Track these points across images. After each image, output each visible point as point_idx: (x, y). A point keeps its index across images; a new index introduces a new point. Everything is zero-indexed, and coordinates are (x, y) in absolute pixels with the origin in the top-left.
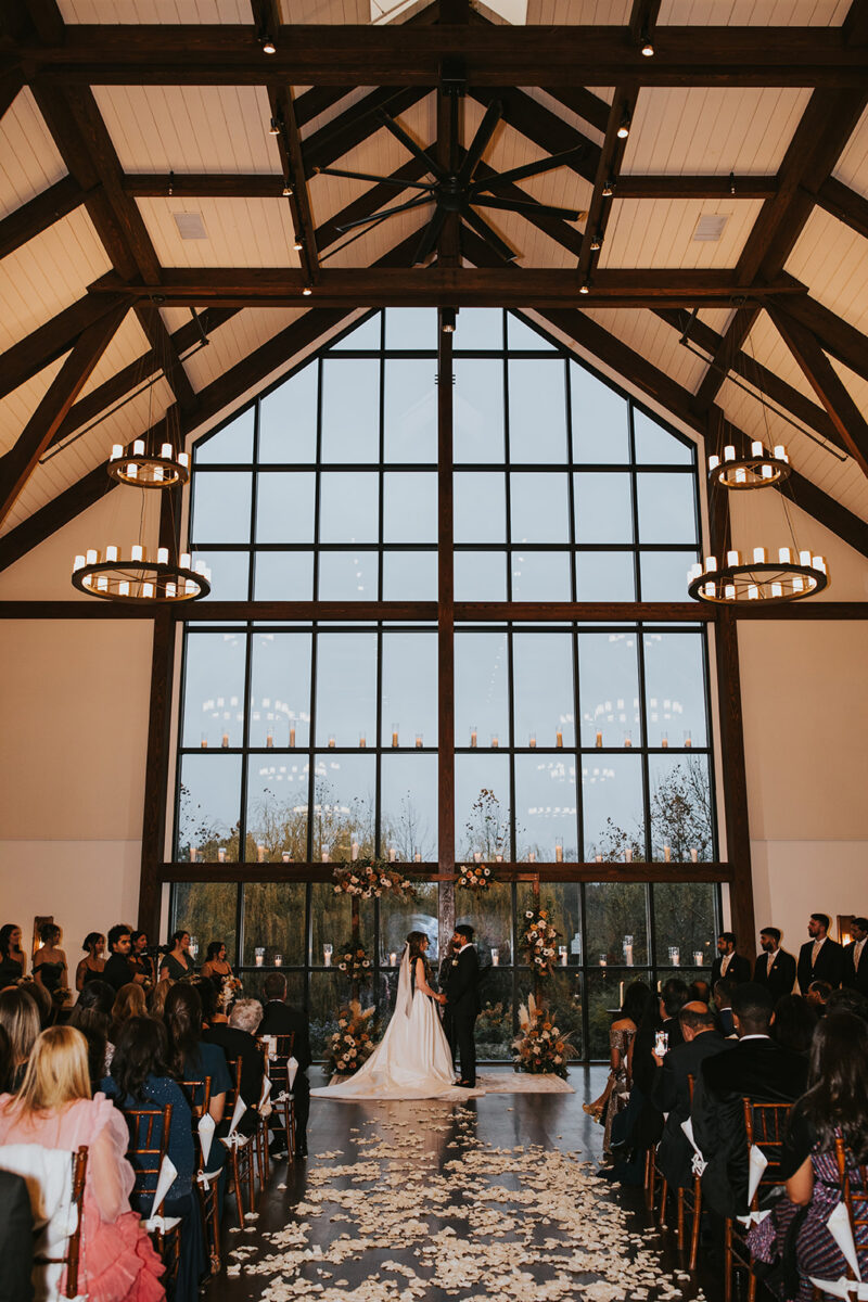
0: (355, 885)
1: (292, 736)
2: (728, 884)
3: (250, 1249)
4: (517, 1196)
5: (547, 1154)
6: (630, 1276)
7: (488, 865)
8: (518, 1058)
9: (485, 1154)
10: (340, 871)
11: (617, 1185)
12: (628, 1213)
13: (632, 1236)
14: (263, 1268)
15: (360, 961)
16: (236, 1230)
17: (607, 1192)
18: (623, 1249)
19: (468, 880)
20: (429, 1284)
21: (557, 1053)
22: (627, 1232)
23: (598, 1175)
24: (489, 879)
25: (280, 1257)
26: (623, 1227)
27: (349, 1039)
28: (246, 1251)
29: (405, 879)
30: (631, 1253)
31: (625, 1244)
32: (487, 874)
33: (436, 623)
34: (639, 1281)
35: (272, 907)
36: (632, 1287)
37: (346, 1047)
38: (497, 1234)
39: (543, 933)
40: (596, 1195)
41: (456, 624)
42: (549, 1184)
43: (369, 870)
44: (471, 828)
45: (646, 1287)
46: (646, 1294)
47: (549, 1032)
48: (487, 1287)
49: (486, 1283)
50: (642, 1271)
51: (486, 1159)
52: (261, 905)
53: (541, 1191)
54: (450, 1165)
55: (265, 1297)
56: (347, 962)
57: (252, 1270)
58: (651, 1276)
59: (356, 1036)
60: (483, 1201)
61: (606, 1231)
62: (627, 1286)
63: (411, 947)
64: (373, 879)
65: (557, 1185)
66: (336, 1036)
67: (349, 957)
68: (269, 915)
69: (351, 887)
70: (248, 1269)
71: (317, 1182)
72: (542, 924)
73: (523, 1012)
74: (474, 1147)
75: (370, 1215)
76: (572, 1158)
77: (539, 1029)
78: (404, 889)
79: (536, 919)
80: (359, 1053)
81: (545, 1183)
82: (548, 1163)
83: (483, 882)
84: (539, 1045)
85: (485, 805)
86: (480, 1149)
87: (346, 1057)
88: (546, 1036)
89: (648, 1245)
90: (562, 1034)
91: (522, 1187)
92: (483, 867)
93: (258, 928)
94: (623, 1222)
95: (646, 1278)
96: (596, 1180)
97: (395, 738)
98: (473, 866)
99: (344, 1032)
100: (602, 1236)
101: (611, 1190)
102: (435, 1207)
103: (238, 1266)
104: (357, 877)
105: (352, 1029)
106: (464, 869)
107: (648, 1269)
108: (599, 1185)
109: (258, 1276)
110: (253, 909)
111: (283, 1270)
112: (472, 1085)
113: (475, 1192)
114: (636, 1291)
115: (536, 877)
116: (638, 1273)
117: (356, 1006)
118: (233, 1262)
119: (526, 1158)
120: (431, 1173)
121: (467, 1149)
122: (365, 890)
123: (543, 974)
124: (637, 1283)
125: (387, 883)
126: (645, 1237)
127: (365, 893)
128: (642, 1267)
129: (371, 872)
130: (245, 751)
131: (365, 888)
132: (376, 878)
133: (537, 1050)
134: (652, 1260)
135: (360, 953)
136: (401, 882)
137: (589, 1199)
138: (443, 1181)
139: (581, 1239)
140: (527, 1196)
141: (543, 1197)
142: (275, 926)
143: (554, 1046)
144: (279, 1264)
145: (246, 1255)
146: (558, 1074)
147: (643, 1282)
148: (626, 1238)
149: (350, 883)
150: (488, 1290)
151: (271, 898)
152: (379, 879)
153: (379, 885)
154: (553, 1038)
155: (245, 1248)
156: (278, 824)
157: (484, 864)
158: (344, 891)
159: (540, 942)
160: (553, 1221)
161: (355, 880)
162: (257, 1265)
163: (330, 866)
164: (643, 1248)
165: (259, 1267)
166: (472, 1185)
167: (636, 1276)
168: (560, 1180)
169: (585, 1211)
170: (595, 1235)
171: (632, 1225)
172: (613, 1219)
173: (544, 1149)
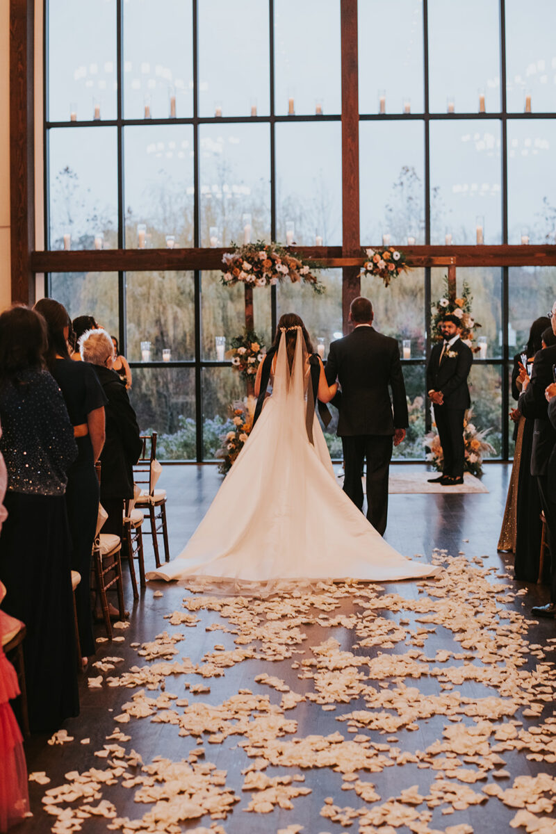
0: (247, 272)
1: (173, 104)
3: (115, 659)
6: (525, 690)
7: (398, 248)
8: (430, 457)
10: (230, 256)
11: (522, 592)
12: (532, 622)
13: (534, 646)
14: (126, 679)
15: (255, 354)
16: (103, 640)
17: (511, 599)
18: (520, 661)
19: (375, 265)
20: (304, 698)
21: (473, 451)
22: (526, 642)
24: (399, 264)
25: (146, 668)
28: (112, 663)
29: (304, 264)
31: (524, 655)
32: (396, 258)
34: (535, 695)
35: (172, 298)
36: (525, 702)
38: (385, 646)
40: (499, 604)
42: (448, 591)
43: (263, 255)
44: (391, 210)
45: (541, 701)
46: (540, 710)
48: (368, 702)
49: (366, 698)
50: (539, 685)
52: (160, 297)
55: (125, 711)
56: (241, 357)
57: (115, 682)
58: (549, 690)
61: (503, 640)
62: (520, 701)
64: (268, 264)
65: (458, 591)
66: (231, 435)
67: (242, 350)
68: (169, 307)
69: (243, 275)
70: (110, 682)
75: (250, 624)
78: (303, 276)
79: (452, 307)
81: (445, 590)
82: (450, 569)
83: (392, 267)
85: (406, 183)
89: (549, 657)
90: (478, 431)
92: (392, 250)
93: (158, 321)
94: (526, 632)
95: (542, 693)
97: (291, 105)
98: (381, 250)
99: (239, 430)
100: (500, 647)
101: (516, 598)
102: (322, 616)
103: (100, 679)
104: (249, 263)
105: (247, 427)
106: (370, 253)
107: (546, 683)
109: (121, 689)
110: (151, 300)
111: (148, 682)
113: (368, 599)
114: (529, 707)
115: (452, 260)
116: (534, 687)
117: (252, 404)
118: (95, 673)
122: (259, 277)
124: (532, 698)
125: (283, 269)
126: (547, 648)
127: (260, 281)
128: (539, 680)
129: (266, 256)
130: (120, 123)
131: (259, 275)
132: (270, 263)
134: (551, 673)
135: (255, 346)
136: (298, 268)
139: (476, 650)
140: (423, 604)
142: (175, 318)
143: (469, 443)
144: (143, 676)
145: (112, 666)
146: (472, 473)
147: (539, 697)
148: (525, 650)
149: (241, 269)
150: (368, 705)
151: (171, 289)
152: (274, 264)
153: (275, 272)
155: (109, 659)
156: (176, 208)
157: (393, 247)
158: (235, 279)
160: (448, 631)
161: (247, 266)
162: (121, 677)
163: (219, 252)
164: (544, 660)
165: (123, 679)
166: (363, 593)
167: (533, 691)
168: (461, 586)
169: (483, 618)
170: (492, 645)
171: (534, 636)
172: (514, 627)
173: (448, 554)
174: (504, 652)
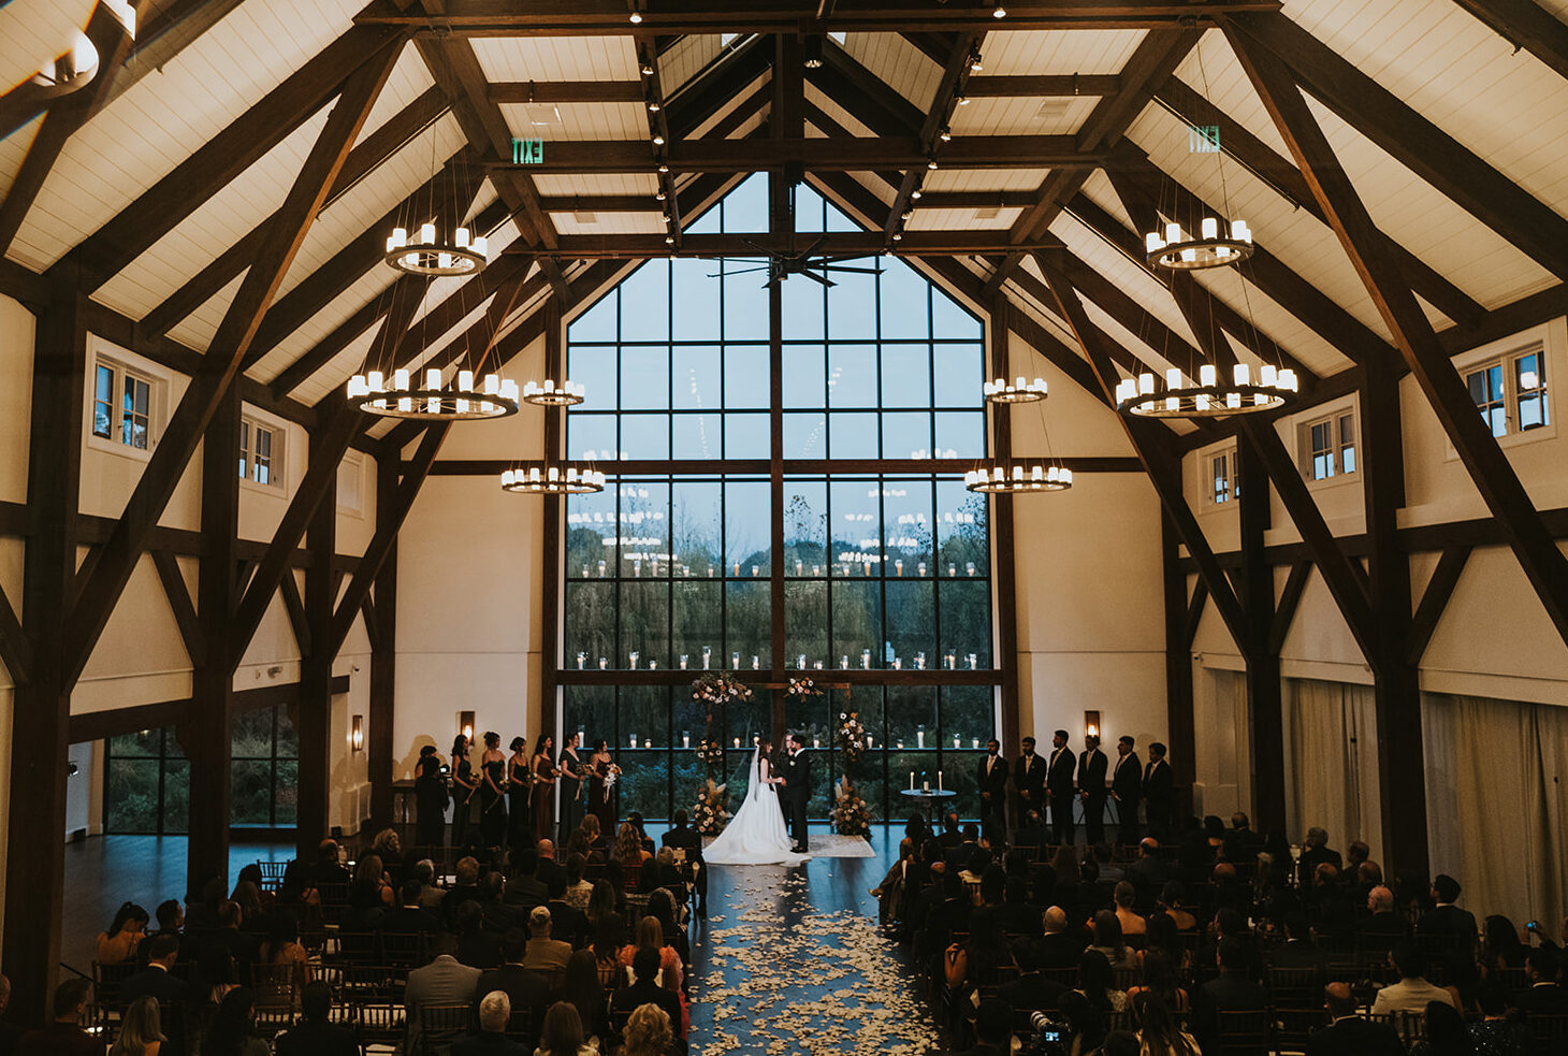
0: (710, 693)
2: (999, 687)
4: (835, 952)
5: (856, 919)
6: (896, 1004)
9: (817, 918)
10: (698, 682)
11: (896, 944)
12: (901, 964)
13: (902, 980)
15: (714, 750)
17: (891, 949)
18: (895, 989)
19: (796, 690)
21: (863, 818)
22: (898, 977)
23: (886, 937)
26: (897, 975)
27: (706, 809)
29: (748, 688)
30: (898, 993)
31: (896, 985)
32: (811, 686)
33: (769, 476)
37: (706, 816)
39: (853, 731)
40: (884, 952)
41: (785, 476)
43: (720, 682)
47: (858, 804)
51: (817, 922)
53: (852, 948)
54: (794, 928)
56: (704, 751)
58: (907, 1004)
59: (713, 807)
60: (819, 956)
61: (887, 977)
63: (761, 749)
64: (723, 689)
66: (698, 807)
67: (706, 747)
69: (706, 695)
71: (719, 941)
72: (852, 723)
73: (838, 787)
74: (808, 912)
76: (871, 922)
77: (850, 803)
78: (747, 696)
79: (848, 720)
80: (715, 820)
84: (850, 814)
85: (797, 511)
86: (812, 913)
87: (706, 823)
88: (855, 807)
89: (909, 986)
90: (867, 804)
91: (841, 945)
94: (897, 970)
96: (884, 941)
99: (703, 803)
100: (884, 981)
101: (893, 947)
104: (711, 687)
105: (708, 802)
106: (793, 681)
108: (885, 945)
112: (805, 850)
116: (901, 1002)
117: (711, 783)
119: (843, 922)
120: (784, 934)
121: (804, 913)
122: (717, 697)
123: (853, 760)
125: (734, 692)
126: (908, 980)
127: (718, 699)
133: (848, 818)
135: (714, 744)
137: (879, 956)
138: (793, 941)
139: (872, 982)
140: (843, 953)
141: (854, 953)
143: (861, 813)
146: (864, 836)
148: (897, 982)
149: (705, 691)
152: (728, 689)
153: (728, 694)
154: (860, 809)
158: (701, 697)
159: (852, 737)
160: (858, 970)
161: (709, 689)
162: (705, 996)
164: (906, 987)
165: (706, 998)
167: (900, 1004)
168: (863, 939)
169: (876, 963)
170: (881, 979)
171: (902, 973)
172: (892, 968)
173: (854, 915)
174: (887, 983)
